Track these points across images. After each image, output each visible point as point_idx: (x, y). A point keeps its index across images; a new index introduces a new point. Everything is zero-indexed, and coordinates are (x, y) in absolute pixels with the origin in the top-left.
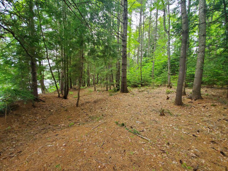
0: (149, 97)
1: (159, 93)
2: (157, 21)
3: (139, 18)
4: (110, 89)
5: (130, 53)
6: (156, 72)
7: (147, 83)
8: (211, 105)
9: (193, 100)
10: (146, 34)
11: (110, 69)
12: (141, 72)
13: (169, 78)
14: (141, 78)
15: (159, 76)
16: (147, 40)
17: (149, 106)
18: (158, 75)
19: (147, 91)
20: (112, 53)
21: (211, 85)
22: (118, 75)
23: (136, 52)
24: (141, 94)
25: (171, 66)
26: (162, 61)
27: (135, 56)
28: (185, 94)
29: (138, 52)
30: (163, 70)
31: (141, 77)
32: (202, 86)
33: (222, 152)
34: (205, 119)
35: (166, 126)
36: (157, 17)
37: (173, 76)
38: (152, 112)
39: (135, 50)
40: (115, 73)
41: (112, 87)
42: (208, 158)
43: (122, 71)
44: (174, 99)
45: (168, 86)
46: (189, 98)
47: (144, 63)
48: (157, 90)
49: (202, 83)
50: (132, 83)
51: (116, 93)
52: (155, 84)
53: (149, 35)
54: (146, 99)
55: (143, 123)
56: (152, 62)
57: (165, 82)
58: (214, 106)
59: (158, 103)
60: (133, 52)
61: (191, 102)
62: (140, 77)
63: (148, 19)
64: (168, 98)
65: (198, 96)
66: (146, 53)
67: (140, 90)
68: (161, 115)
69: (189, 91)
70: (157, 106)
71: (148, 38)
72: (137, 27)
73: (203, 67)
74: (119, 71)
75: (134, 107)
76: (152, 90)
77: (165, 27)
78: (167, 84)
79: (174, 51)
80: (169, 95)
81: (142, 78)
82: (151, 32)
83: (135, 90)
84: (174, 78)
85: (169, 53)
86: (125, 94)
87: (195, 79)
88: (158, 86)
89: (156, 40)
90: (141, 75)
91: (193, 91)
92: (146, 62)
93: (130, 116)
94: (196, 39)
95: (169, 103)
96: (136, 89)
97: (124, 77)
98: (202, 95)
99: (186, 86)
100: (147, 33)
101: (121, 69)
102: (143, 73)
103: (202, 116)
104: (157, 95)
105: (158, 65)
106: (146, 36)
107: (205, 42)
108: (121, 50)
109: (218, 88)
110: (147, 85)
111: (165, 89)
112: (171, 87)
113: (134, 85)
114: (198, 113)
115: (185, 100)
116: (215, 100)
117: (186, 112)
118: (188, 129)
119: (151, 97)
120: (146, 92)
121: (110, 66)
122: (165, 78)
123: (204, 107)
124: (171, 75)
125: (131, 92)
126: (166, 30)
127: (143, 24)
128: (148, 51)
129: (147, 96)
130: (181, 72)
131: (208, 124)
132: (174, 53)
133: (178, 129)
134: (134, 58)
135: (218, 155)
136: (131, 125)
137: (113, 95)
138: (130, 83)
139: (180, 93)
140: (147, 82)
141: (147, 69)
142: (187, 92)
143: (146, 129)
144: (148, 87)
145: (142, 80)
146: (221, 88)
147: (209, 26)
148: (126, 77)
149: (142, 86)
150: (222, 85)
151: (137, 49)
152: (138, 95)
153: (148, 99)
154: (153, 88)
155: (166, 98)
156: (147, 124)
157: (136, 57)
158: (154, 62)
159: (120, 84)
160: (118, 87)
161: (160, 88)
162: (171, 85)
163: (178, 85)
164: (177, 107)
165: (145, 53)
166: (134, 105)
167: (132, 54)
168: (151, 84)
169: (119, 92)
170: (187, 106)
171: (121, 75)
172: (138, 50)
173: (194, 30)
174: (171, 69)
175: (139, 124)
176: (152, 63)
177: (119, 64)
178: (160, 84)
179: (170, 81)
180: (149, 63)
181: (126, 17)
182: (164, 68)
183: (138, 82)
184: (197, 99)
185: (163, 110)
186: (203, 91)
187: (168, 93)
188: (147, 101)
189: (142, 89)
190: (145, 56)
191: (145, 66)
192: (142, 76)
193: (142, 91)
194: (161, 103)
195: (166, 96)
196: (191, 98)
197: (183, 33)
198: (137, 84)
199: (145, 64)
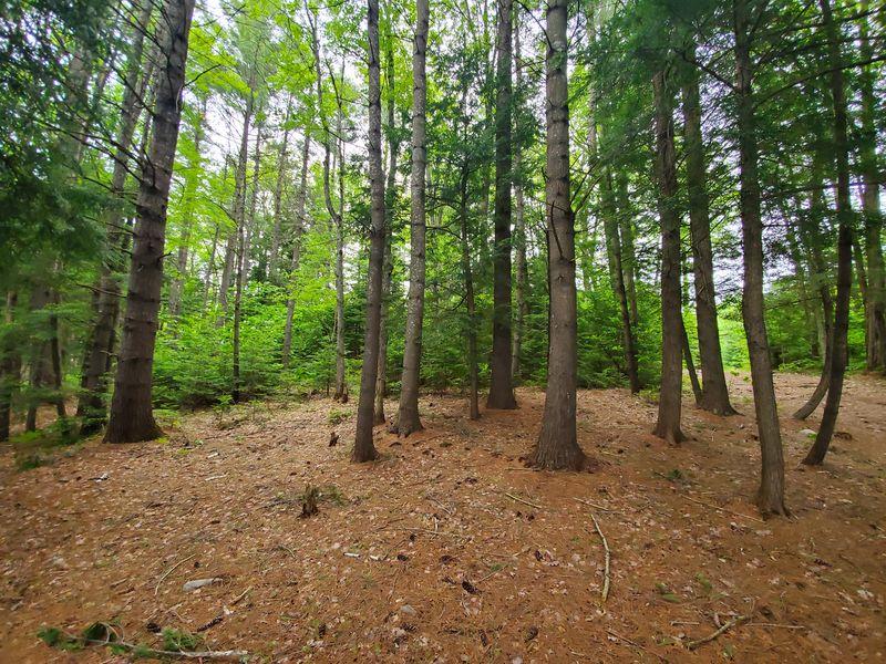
0: (267, 447)
1: (303, 424)
2: (305, 170)
3: (241, 132)
4: (31, 426)
5: (191, 249)
6: (300, 343)
7: (260, 386)
8: (441, 445)
9: (402, 436)
10: (264, 199)
11: (44, 312)
12: (236, 341)
13: (339, 367)
14: (236, 368)
15: (309, 360)
16: (268, 218)
17: (258, 487)
18: (305, 355)
19: (256, 422)
20: (61, 226)
21: (440, 386)
22: (98, 346)
23: (221, 252)
24: (228, 438)
25: (348, 326)
26: (322, 308)
27: (212, 269)
28: (382, 420)
29: (228, 257)
30: (325, 338)
31: (236, 360)
32: (423, 390)
33: (466, 585)
34: (430, 489)
35: (318, 559)
36: (306, 158)
37: (354, 361)
38: (269, 511)
39: (215, 242)
40: (76, 335)
41: (47, 418)
42: (436, 621)
43: (127, 330)
44: (353, 441)
45: (337, 396)
46: (392, 432)
47: (253, 304)
48: (299, 412)
49: (422, 382)
50: (184, 388)
51: (71, 450)
52: (294, 391)
53: (277, 208)
54: (252, 459)
55: (224, 579)
56: (286, 303)
57: (328, 381)
58: (447, 445)
59: (300, 465)
60: (204, 251)
61: (398, 444)
62: (231, 363)
63: (276, 151)
64: (334, 442)
65: (412, 422)
66: (263, 265)
67: (226, 419)
68: (305, 515)
69: (392, 408)
70: (293, 478)
71: (273, 213)
72: (229, 160)
73: (420, 338)
74: (104, 328)
75: (185, 510)
76: (280, 415)
77: (329, 201)
78: (333, 390)
79: (356, 282)
80: (338, 430)
81: (241, 364)
82: (284, 196)
83: (198, 425)
84: (354, 368)
85: (340, 285)
86: (133, 446)
87: (405, 372)
88: (304, 397)
89: (301, 230)
90: (236, 353)
91: (401, 409)
92: (263, 303)
93: (156, 563)
94: (407, 260)
95: (335, 458)
96: (208, 417)
97: (134, 361)
98: (422, 419)
99: (386, 394)
100: (269, 194)
101: (121, 318)
102: (244, 344)
103: (421, 484)
104: (298, 432)
105: (307, 318)
106: (267, 204)
107: (423, 274)
108: (133, 228)
109: (455, 396)
110: (256, 395)
111: (325, 408)
112: (346, 401)
113: (195, 396)
114: (412, 475)
115: (383, 438)
116: (449, 429)
117: (382, 479)
118: (386, 541)
119: (275, 444)
120: (252, 428)
121: (47, 294)
122: (328, 366)
123: (426, 453)
124: (348, 356)
125: (172, 435)
126: (331, 211)
127: (257, 158)
128: (272, 263)
129: (259, 441)
130: (368, 351)
131: (433, 504)
132: (356, 288)
133: (357, 551)
134: (207, 277)
135: (458, 597)
136: (151, 613)
137: (45, 463)
138: (178, 389)
139: (370, 418)
140: (262, 380)
141: (265, 331)
142: (389, 413)
143: (233, 605)
144: (261, 405)
145: (237, 374)
146: (461, 396)
147: (432, 236)
148: (149, 360)
149: (238, 398)
150: (462, 386)
151: (225, 243)
152: (214, 443)
153: (258, 455)
154: (285, 407)
155: (328, 442)
156: (241, 578)
157: (221, 272)
158: (292, 308)
159: (108, 396)
160: (91, 410)
161: (312, 404)
162: (345, 392)
163: (363, 391)
164: (358, 470)
165: (257, 264)
166: (185, 498)
167: (197, 258)
168: (277, 389)
169: (93, 442)
170: (388, 458)
171: (120, 347)
172: (230, 250)
173: (404, 237)
174: (348, 336)
175: (199, 591)
176: (286, 310)
177: (113, 290)
178: (311, 390)
179: (343, 377)
180: (272, 307)
181: (174, 100)
182: (326, 332)
183: (218, 382)
184: (409, 433)
185: (315, 491)
186: (423, 405)
187: (336, 420)
188: (251, 468)
189: (239, 412)
190: (259, 275)
191: (256, 319)
192: (241, 355)
193: (237, 422)
194: (308, 463)
195: (328, 433)
196: (395, 431)
197: (373, 235)
198: (211, 392)
199: (256, 309)
